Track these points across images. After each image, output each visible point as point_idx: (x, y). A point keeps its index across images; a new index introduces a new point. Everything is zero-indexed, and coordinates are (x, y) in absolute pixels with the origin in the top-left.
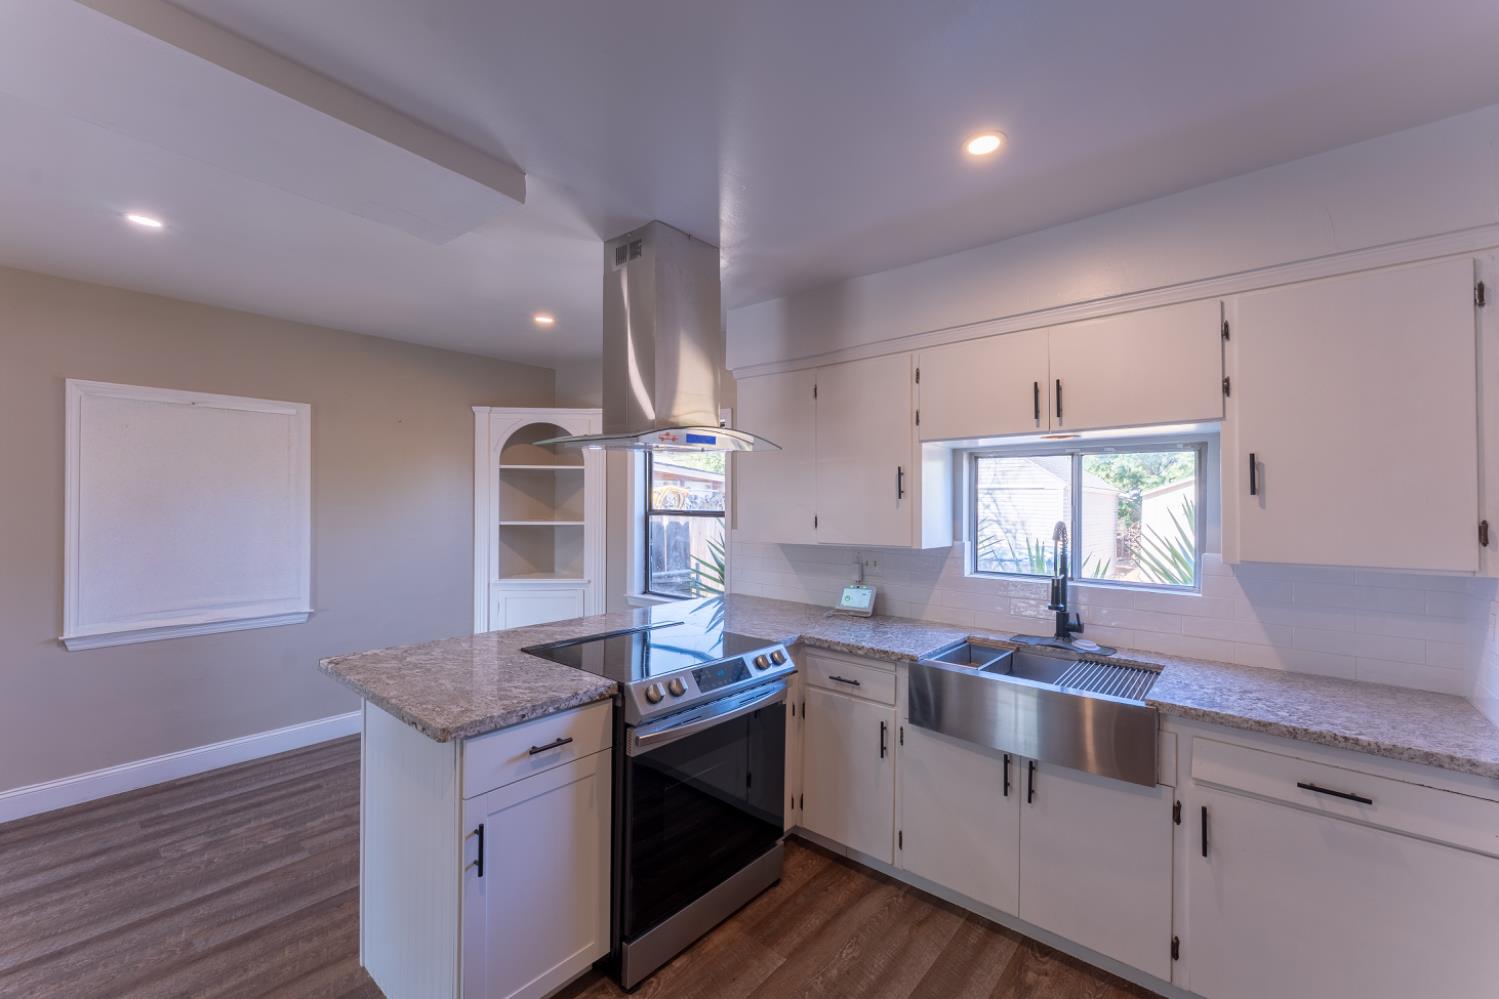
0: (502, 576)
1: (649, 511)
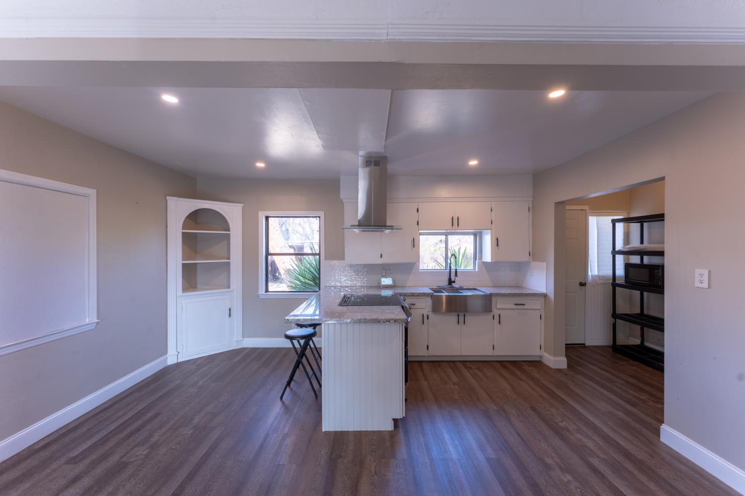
0: (184, 291)
1: (268, 254)
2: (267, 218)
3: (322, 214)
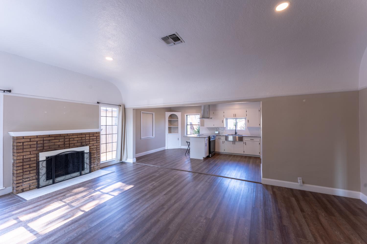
0: (169, 133)
1: (187, 125)
2: (187, 115)
3: (200, 114)
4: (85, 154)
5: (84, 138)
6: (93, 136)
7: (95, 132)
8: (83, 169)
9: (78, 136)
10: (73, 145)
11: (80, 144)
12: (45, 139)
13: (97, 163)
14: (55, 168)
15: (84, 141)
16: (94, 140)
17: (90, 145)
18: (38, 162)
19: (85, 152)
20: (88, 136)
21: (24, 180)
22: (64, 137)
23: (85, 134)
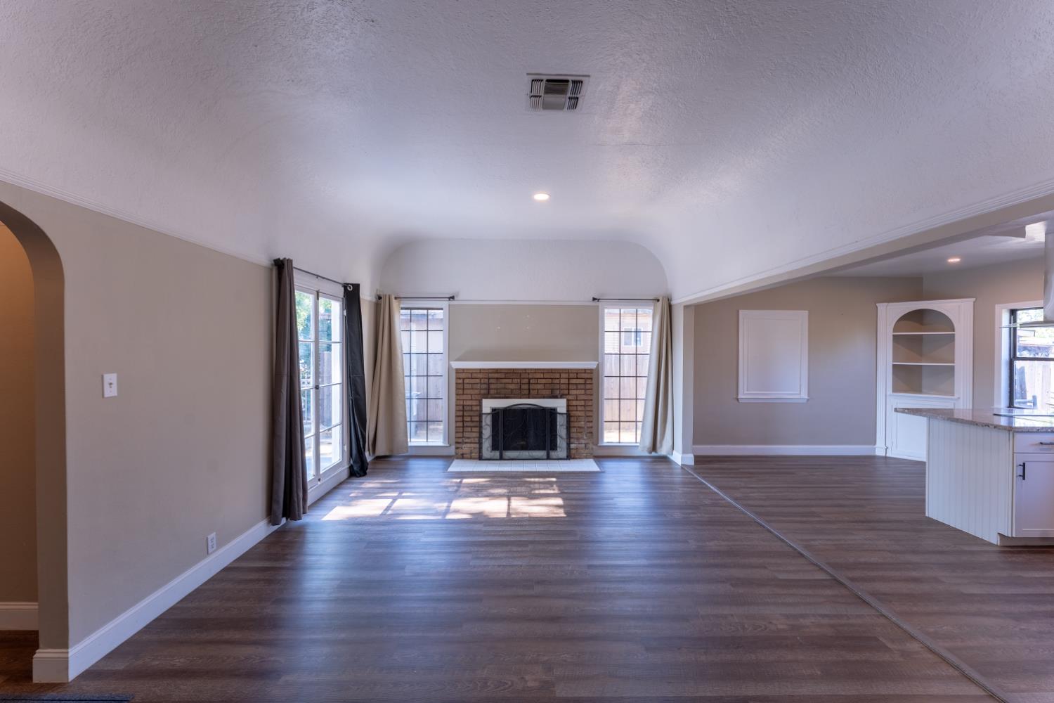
0: (894, 392)
1: (1012, 358)
2: (1013, 311)
4: (558, 415)
5: (557, 381)
6: (577, 378)
7: (582, 369)
8: (554, 447)
9: (546, 376)
10: (535, 392)
11: (548, 392)
12: (491, 375)
13: (586, 442)
14: (504, 431)
15: (558, 386)
16: (579, 387)
17: (570, 397)
18: (480, 415)
19: (559, 410)
20: (566, 376)
21: (465, 441)
22: (519, 375)
23: (560, 371)
